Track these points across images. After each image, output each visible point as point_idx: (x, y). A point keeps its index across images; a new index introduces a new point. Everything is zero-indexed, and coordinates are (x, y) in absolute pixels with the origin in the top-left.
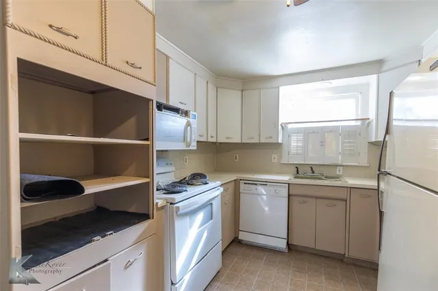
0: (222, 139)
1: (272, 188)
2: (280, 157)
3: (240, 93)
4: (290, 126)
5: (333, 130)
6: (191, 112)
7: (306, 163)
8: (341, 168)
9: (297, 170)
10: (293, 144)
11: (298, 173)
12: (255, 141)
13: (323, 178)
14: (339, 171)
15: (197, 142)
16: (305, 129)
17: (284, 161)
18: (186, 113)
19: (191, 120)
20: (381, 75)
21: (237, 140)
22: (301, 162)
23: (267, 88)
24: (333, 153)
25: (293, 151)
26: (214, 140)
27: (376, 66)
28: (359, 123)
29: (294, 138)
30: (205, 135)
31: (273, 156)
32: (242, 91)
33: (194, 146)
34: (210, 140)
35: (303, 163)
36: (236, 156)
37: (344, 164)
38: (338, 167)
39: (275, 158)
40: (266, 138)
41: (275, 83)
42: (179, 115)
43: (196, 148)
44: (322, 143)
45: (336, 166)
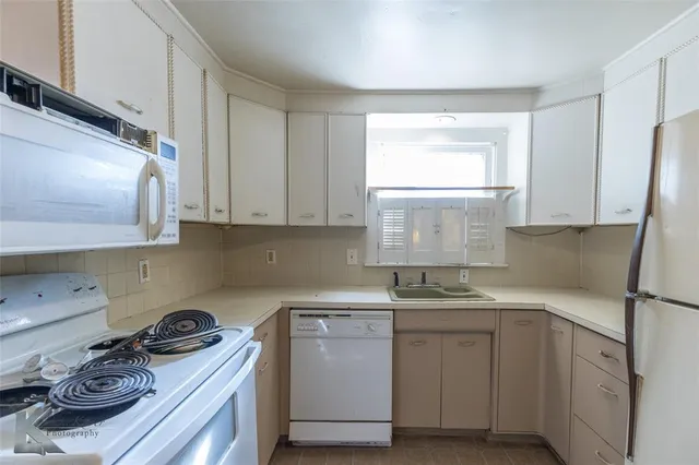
0: (243, 217)
1: (361, 323)
2: (363, 255)
3: (281, 116)
4: (381, 195)
5: (454, 205)
6: (161, 138)
7: (410, 264)
8: (467, 271)
9: (396, 280)
10: (387, 229)
11: (397, 284)
12: (318, 221)
13: (442, 291)
14: (464, 278)
15: (181, 222)
16: (407, 200)
17: (371, 261)
18: (143, 139)
19: (161, 160)
20: (535, 113)
21: (276, 218)
22: (401, 264)
23: (341, 113)
24: (455, 247)
25: (386, 242)
26: (223, 219)
27: (526, 96)
28: (492, 195)
29: (387, 217)
30: (201, 205)
31: (349, 252)
32: (287, 113)
33: (170, 235)
34: (215, 218)
35: (406, 264)
36: (271, 254)
37: (472, 264)
38: (462, 271)
39: (353, 255)
40: (341, 217)
41: (356, 105)
42: (117, 140)
43: (176, 240)
44: (438, 229)
45: (459, 267)
